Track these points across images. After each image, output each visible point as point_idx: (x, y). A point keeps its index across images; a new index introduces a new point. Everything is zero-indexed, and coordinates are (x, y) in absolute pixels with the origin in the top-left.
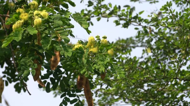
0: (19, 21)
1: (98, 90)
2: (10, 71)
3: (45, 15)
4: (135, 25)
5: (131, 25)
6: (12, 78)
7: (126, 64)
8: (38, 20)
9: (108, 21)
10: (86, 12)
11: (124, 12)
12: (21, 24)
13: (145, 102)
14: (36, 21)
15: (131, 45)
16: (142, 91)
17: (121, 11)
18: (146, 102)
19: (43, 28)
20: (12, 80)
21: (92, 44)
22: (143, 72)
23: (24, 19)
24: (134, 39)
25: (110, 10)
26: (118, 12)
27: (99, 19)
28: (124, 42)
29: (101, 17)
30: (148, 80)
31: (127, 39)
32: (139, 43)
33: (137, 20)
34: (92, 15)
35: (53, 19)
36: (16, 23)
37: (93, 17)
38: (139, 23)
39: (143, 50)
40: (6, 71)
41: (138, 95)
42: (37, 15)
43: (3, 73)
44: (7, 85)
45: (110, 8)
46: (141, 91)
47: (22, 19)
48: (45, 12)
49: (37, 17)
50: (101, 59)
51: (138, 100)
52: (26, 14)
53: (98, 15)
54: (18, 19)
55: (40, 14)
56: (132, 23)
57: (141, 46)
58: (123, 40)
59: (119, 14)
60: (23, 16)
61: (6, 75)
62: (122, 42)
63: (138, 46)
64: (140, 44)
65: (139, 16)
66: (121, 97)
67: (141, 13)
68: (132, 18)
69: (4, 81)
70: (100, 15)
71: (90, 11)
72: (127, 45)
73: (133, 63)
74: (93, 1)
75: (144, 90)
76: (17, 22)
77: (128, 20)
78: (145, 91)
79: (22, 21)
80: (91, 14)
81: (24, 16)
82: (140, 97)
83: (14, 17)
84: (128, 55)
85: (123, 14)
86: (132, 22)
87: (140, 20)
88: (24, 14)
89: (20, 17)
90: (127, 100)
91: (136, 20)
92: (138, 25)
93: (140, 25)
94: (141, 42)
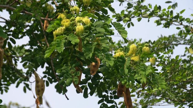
0: (61, 28)
1: (140, 91)
2: (51, 71)
3: (87, 22)
4: (176, 25)
5: (172, 25)
6: (53, 78)
7: (168, 65)
8: (80, 27)
9: (149, 21)
10: (126, 13)
11: (165, 12)
12: (63, 31)
13: (187, 102)
14: (78, 28)
15: (174, 43)
16: (185, 91)
17: (162, 11)
18: (189, 102)
19: (85, 34)
20: (53, 80)
21: (133, 52)
22: (186, 73)
23: (66, 26)
24: (177, 36)
25: (150, 11)
26: (159, 12)
27: (139, 20)
28: (166, 39)
29: (142, 17)
30: (191, 81)
31: (170, 36)
32: (181, 40)
33: (179, 20)
34: (133, 16)
35: (95, 27)
36: (58, 30)
37: (134, 17)
38: (180, 23)
39: (186, 48)
40: (47, 71)
41: (180, 95)
42: (79, 22)
43: (44, 73)
44: (48, 85)
45: (150, 9)
46: (183, 91)
47: (64, 26)
48: (87, 18)
49: (79, 24)
50: (143, 69)
51: (181, 101)
52: (68, 20)
53: (139, 16)
54: (59, 25)
55: (82, 21)
56: (173, 23)
57: (184, 44)
58: (165, 38)
59: (160, 14)
60: (64, 22)
61: (47, 75)
62: (164, 40)
63: (180, 44)
64: (182, 42)
65: (180, 15)
66: (164, 98)
67: (182, 12)
68: (173, 18)
69: (44, 81)
70: (141, 16)
71: (130, 12)
72: (169, 43)
73: (174, 65)
74: (133, 3)
75: (186, 91)
76: (59, 28)
77: (169, 20)
78: (188, 91)
79: (64, 27)
80: (131, 15)
81: (66, 23)
82: (183, 98)
83: (55, 24)
84: (170, 54)
85: (164, 14)
86: (174, 21)
87: (181, 19)
88: (65, 20)
89: (62, 23)
90: (169, 101)
91: (177, 20)
92: (179, 24)
93: (181, 24)
94: (184, 40)
